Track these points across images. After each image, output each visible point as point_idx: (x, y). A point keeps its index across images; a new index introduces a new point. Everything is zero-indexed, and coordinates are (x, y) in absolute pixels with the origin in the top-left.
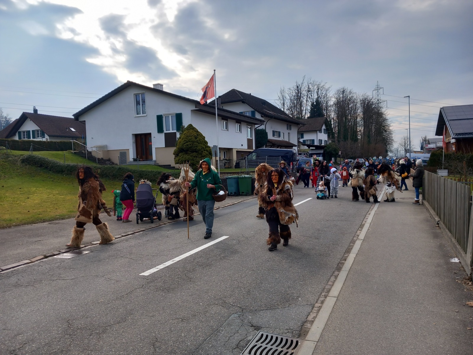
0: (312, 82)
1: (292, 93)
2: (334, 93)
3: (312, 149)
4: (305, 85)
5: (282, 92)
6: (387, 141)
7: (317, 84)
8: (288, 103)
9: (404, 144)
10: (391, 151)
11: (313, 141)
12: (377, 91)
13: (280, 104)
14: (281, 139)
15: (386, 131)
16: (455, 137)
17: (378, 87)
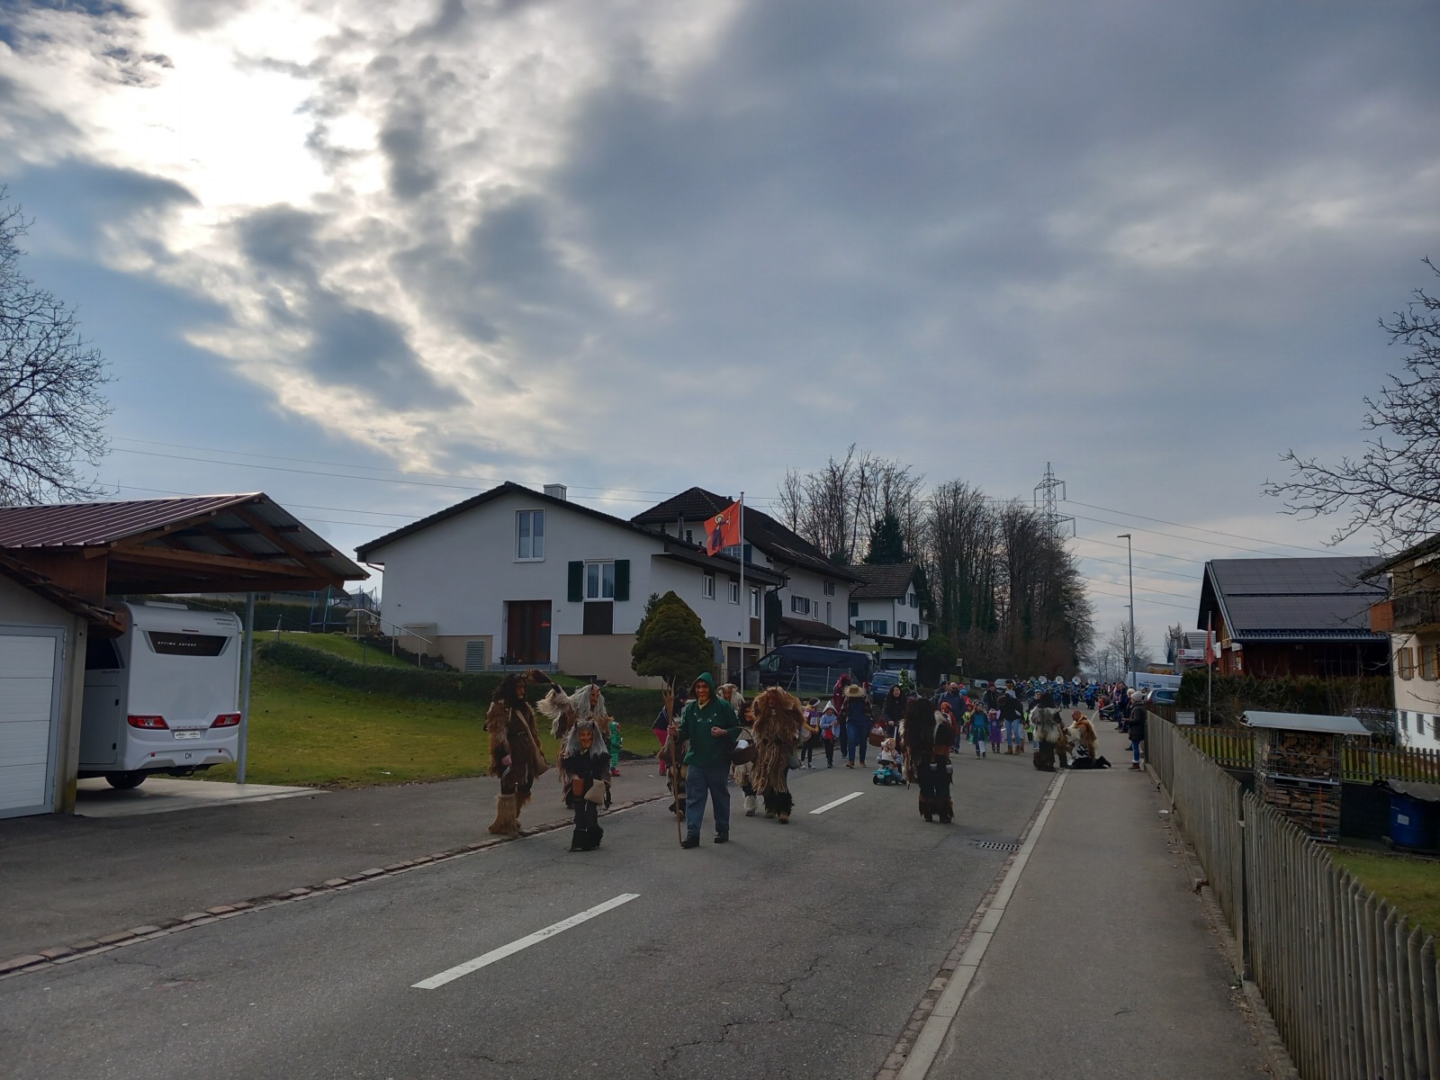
0: (872, 462)
1: (817, 488)
2: (931, 494)
3: (887, 649)
4: (854, 466)
5: (791, 483)
6: (1075, 633)
7: (886, 467)
8: (805, 512)
9: (1122, 644)
10: (1088, 662)
11: (883, 625)
12: (1046, 490)
13: (784, 516)
14: (809, 618)
15: (1072, 605)
16: (1238, 637)
17: (1049, 480)
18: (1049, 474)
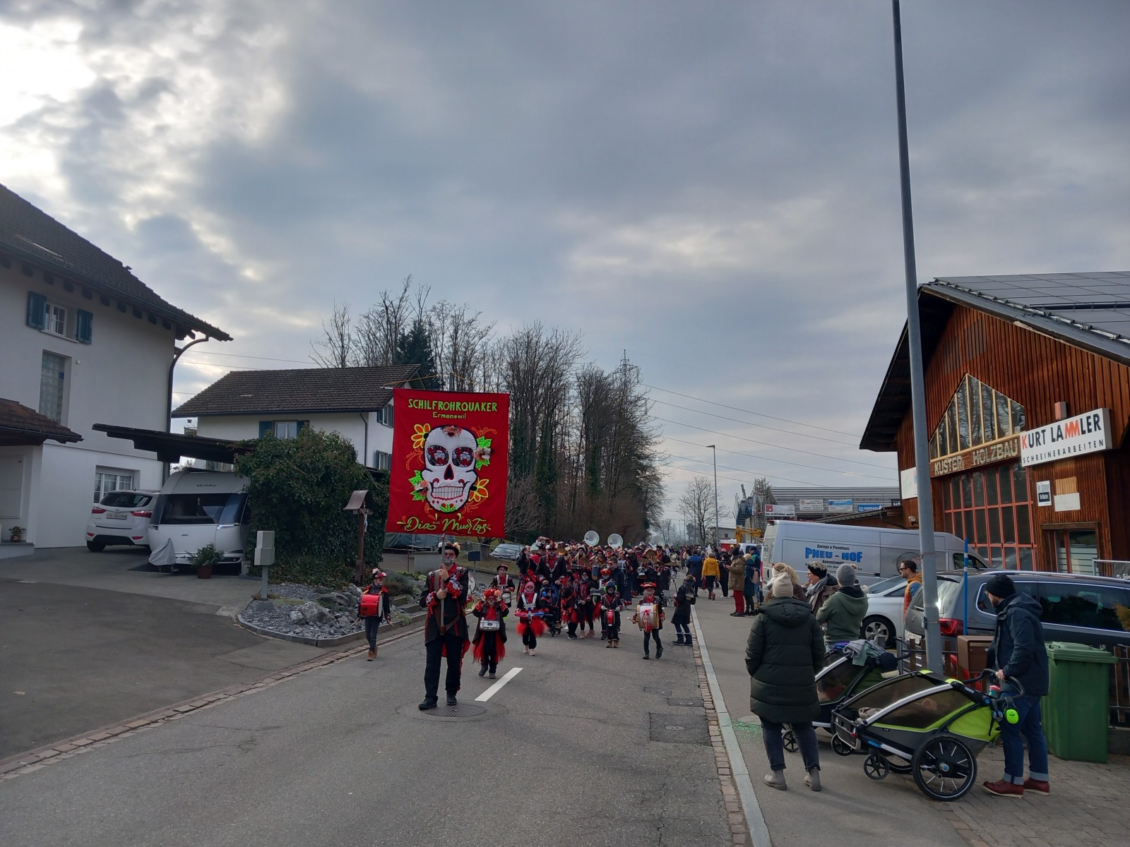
10: (658, 525)
15: (643, 470)
18: (625, 360)
